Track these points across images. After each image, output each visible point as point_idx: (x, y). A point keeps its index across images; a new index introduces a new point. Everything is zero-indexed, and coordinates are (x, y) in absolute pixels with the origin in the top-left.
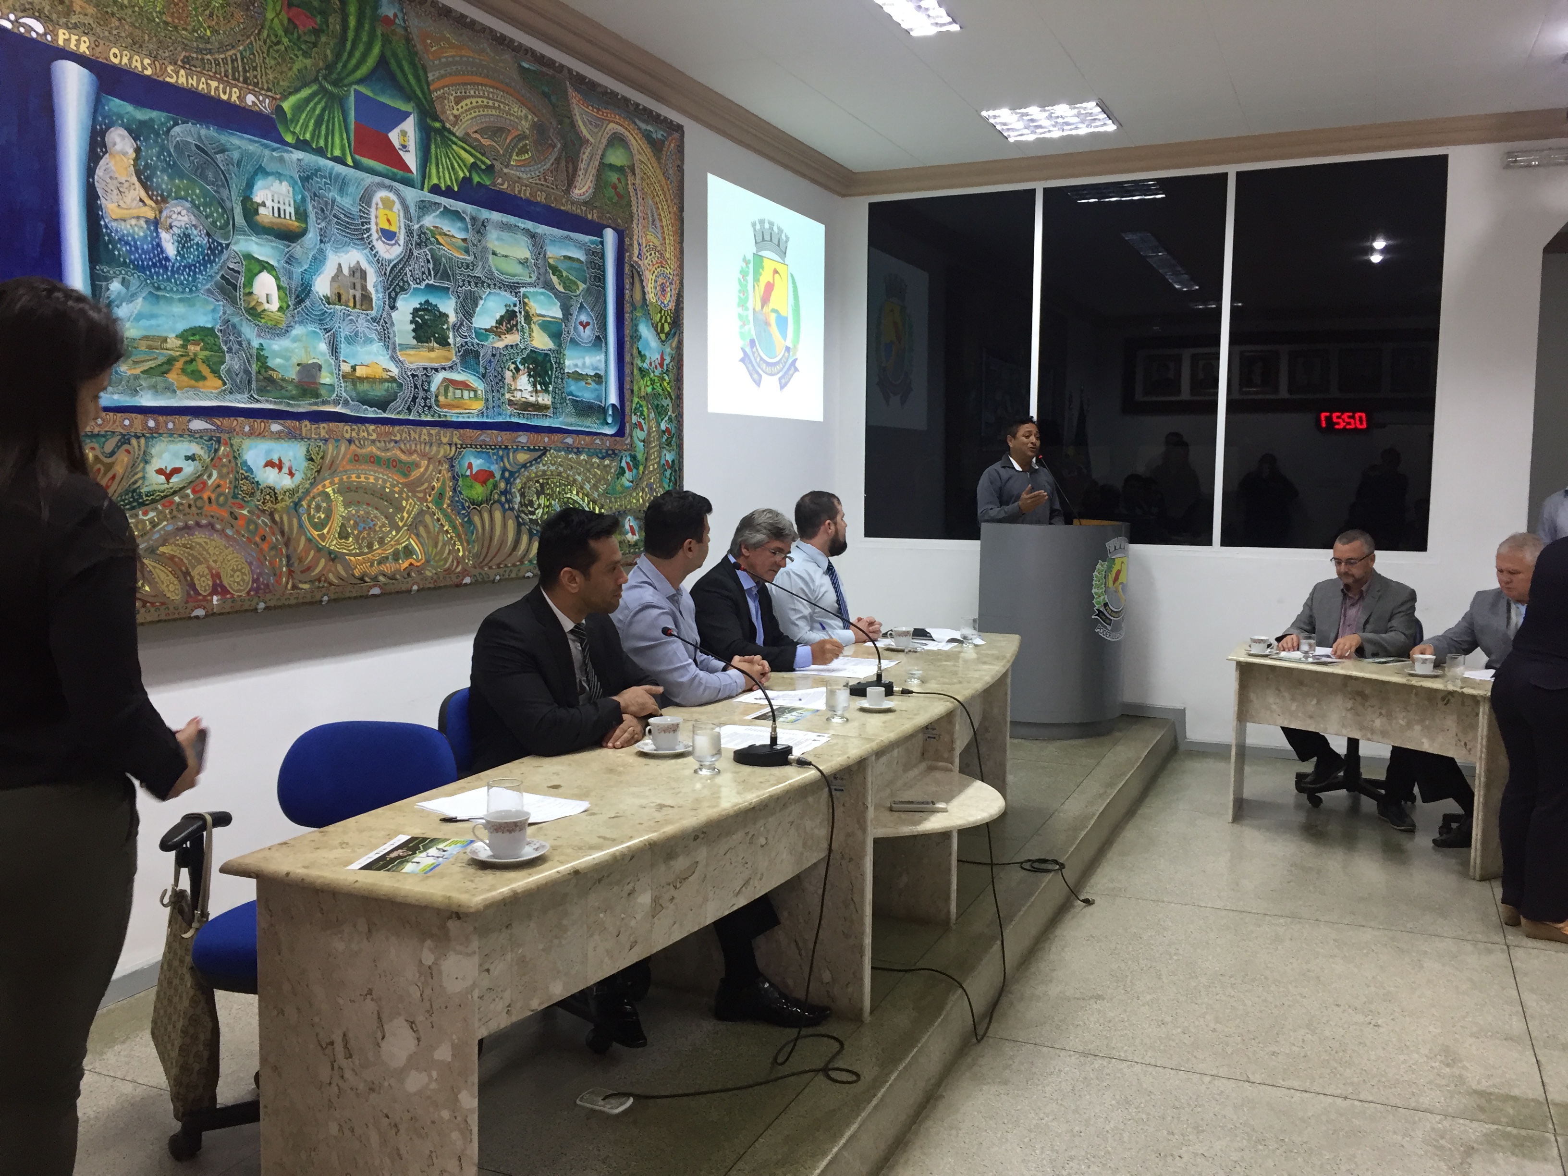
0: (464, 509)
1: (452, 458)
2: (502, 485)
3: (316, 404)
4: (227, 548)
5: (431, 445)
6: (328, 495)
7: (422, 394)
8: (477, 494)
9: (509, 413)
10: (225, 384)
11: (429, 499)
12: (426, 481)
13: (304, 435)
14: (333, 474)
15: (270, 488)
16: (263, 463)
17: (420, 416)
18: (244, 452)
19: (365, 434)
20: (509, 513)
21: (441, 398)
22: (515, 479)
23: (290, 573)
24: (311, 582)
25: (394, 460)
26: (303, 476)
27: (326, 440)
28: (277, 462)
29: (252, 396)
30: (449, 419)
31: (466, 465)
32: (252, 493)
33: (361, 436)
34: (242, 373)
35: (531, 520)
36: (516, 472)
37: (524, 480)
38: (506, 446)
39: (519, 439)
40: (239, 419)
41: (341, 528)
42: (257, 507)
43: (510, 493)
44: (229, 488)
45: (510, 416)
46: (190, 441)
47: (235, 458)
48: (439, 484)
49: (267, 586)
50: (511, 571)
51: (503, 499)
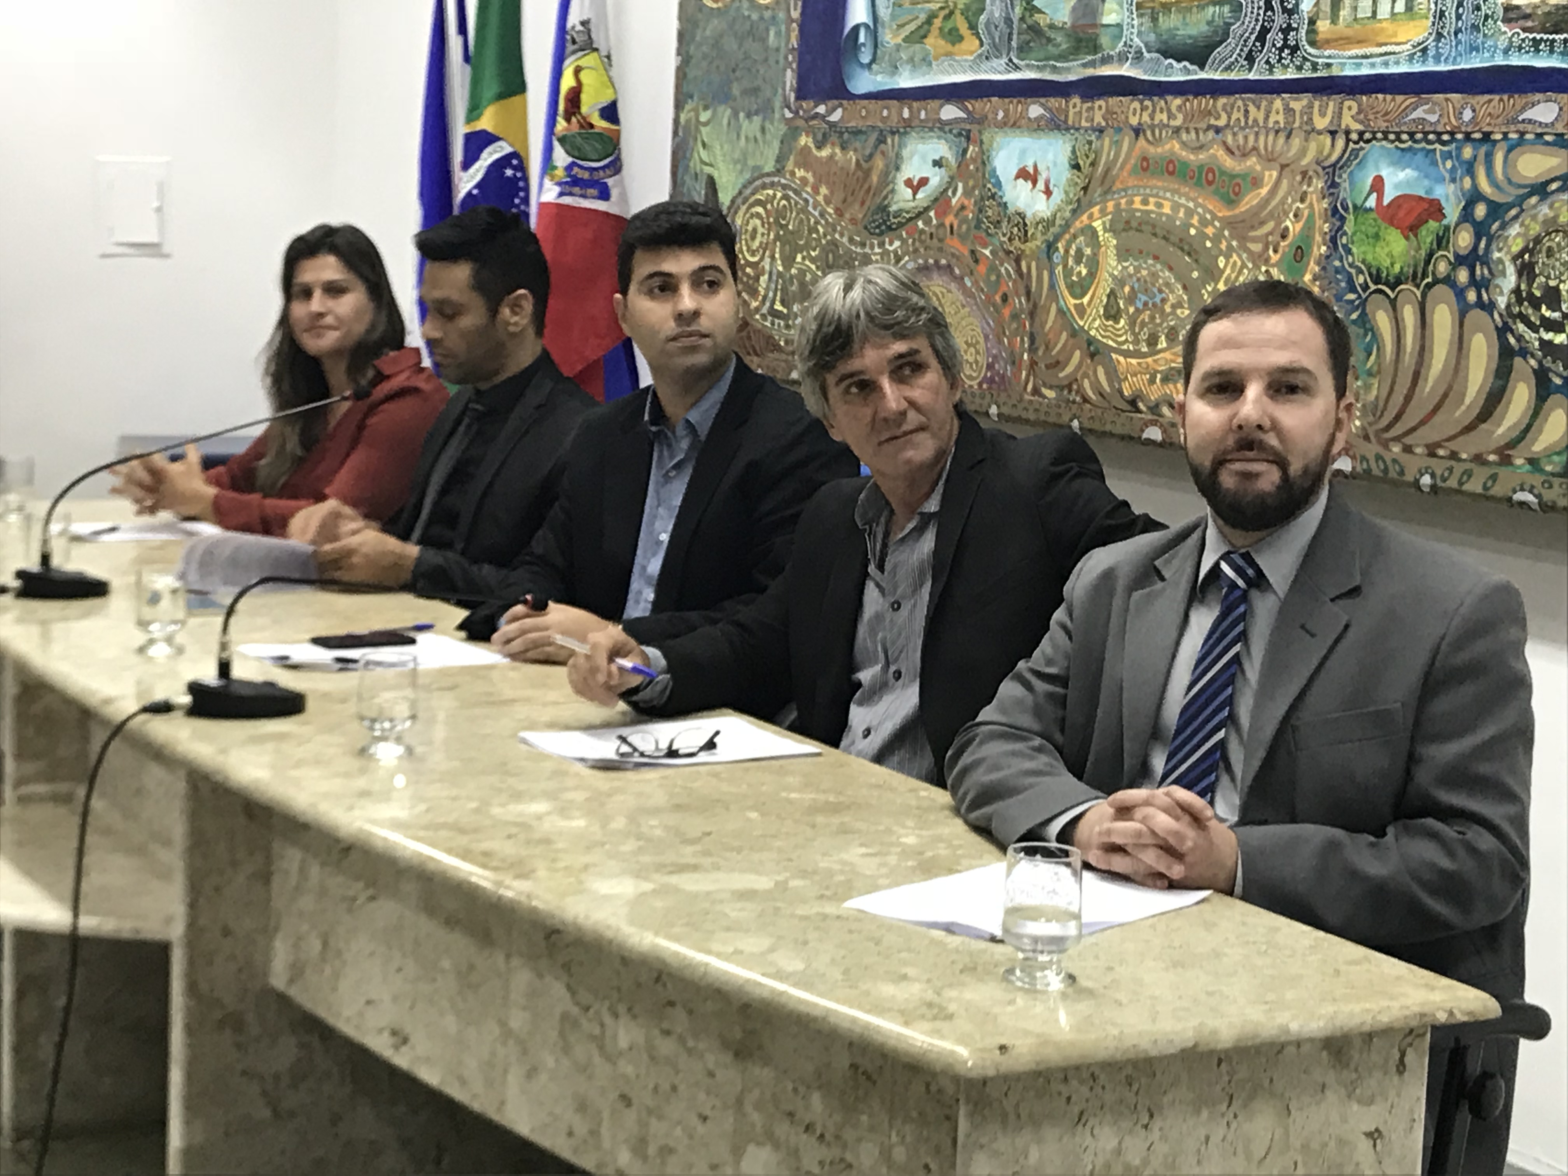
0: (1353, 289)
1: (1334, 165)
2: (1464, 239)
3: (1092, 64)
4: (963, 306)
5: (1288, 137)
6: (1094, 232)
7: (1280, 20)
8: (1390, 255)
9: (1503, 43)
10: (982, 45)
11: (1274, 258)
12: (1271, 215)
13: (1070, 122)
14: (1107, 192)
15: (1019, 214)
16: (1015, 172)
17: (1271, 72)
18: (994, 153)
19: (1164, 117)
20: (1476, 316)
21: (1323, 26)
22: (1503, 227)
23: (1033, 363)
24: (1060, 388)
25: (1211, 170)
26: (1063, 196)
27: (1101, 131)
28: (1031, 171)
29: (1010, 60)
30: (1335, 72)
31: (1369, 181)
32: (998, 222)
33: (1156, 122)
34: (1002, 24)
35: (1546, 345)
36: (1511, 206)
37: (1536, 229)
38: (1487, 136)
39: (1528, 115)
40: (995, 99)
41: (1109, 296)
42: (1002, 243)
43: (1485, 261)
44: (973, 212)
45: (1506, 52)
46: (939, 138)
47: (984, 163)
48: (1299, 226)
49: (1003, 377)
50: (1469, 474)
51: (1463, 276)
